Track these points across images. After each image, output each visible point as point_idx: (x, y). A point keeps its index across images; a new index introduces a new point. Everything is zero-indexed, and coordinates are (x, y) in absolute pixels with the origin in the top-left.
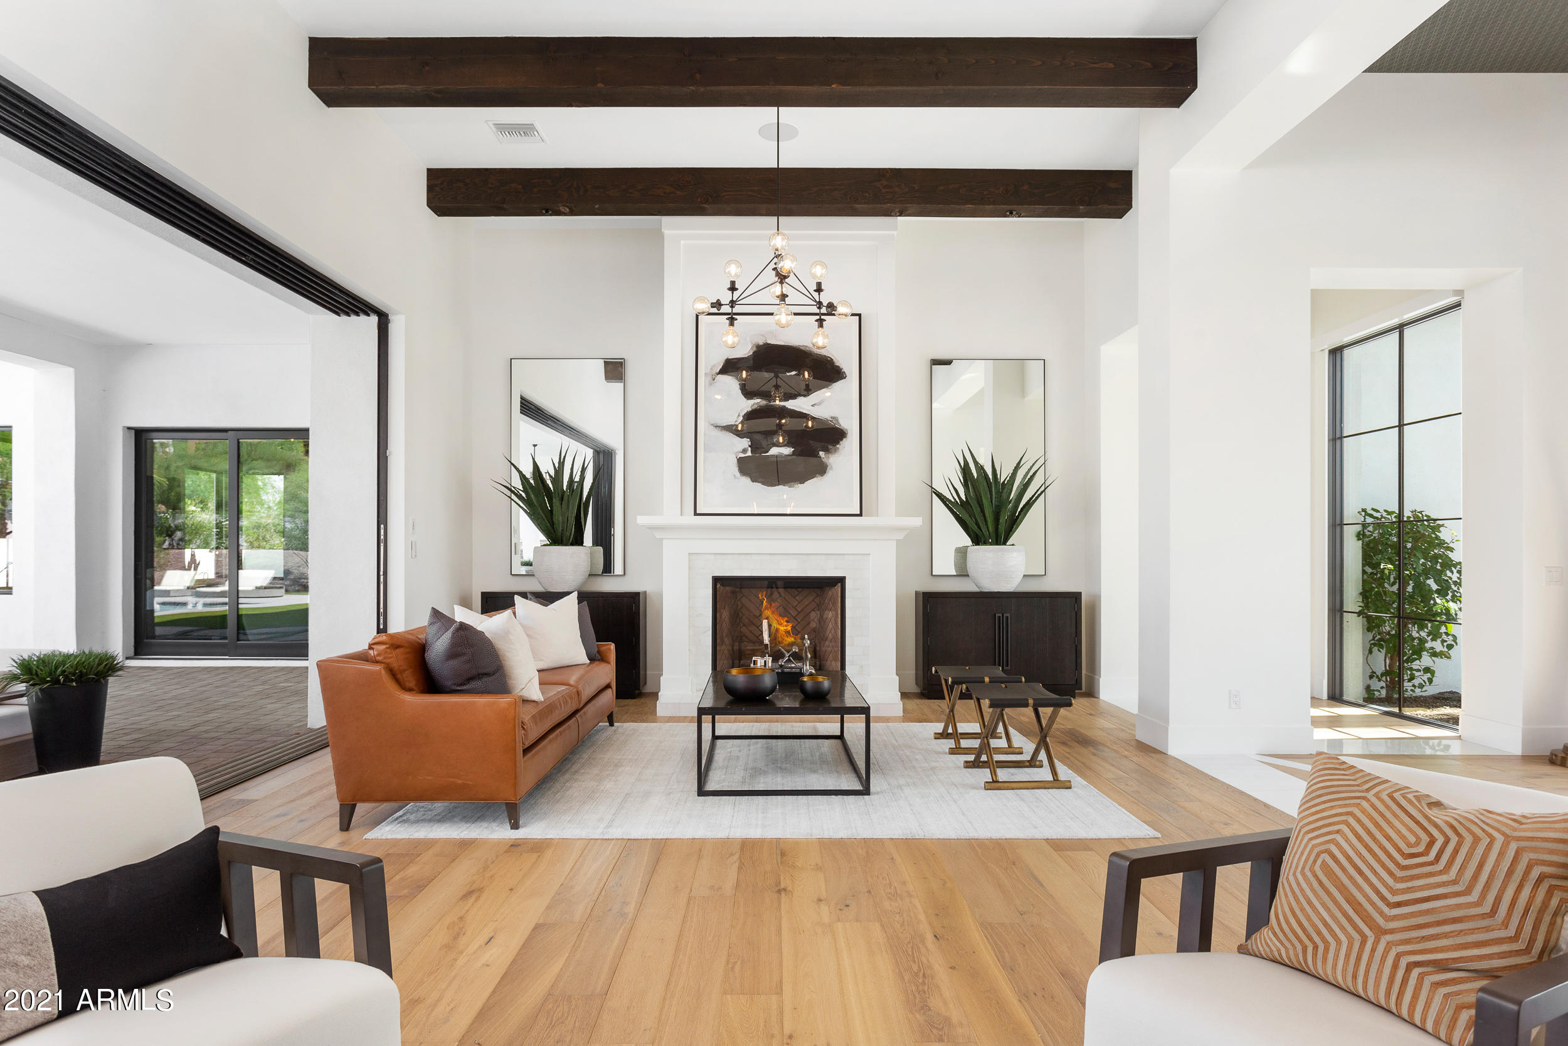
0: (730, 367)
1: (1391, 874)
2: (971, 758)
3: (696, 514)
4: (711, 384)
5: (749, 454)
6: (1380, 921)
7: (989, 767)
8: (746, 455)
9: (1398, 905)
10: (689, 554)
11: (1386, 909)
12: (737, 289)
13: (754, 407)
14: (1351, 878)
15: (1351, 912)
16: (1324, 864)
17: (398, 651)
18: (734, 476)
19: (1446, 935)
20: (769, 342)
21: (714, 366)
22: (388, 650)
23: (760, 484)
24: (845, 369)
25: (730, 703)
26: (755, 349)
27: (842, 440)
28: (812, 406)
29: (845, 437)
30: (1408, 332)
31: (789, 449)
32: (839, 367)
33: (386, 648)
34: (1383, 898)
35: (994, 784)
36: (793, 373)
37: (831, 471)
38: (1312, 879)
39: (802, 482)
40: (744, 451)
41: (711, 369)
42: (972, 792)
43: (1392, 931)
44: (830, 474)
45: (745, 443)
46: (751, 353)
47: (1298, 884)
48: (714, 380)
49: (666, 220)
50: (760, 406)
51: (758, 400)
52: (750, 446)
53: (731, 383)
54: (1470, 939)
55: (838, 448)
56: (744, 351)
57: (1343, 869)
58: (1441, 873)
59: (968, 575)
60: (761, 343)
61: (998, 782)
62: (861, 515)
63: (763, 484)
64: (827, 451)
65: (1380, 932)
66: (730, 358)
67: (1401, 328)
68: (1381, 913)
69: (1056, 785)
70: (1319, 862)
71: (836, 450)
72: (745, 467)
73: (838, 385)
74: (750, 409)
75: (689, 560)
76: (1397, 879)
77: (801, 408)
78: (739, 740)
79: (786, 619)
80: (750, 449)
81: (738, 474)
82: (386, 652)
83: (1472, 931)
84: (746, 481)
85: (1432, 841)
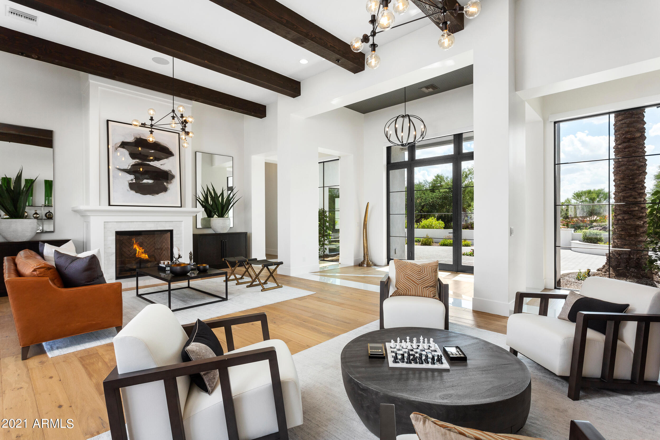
0: (124, 145)
1: (417, 275)
2: (249, 284)
3: (109, 205)
4: (115, 151)
5: (134, 181)
6: (418, 283)
7: (261, 285)
8: (133, 182)
9: (420, 279)
10: (104, 222)
11: (418, 281)
12: (153, 120)
13: (136, 163)
14: (412, 277)
15: (413, 283)
16: (407, 276)
17: (51, 270)
18: (128, 190)
19: (427, 282)
20: (142, 137)
21: (117, 143)
22: (46, 271)
23: (139, 194)
24: (174, 153)
25: (172, 277)
26: (135, 139)
27: (173, 179)
28: (161, 165)
29: (174, 178)
30: (325, 163)
31: (151, 181)
32: (171, 151)
33: (45, 270)
34: (417, 279)
35: (263, 290)
36: (153, 151)
37: (169, 190)
38: (406, 279)
39: (158, 194)
40: (132, 180)
41: (115, 145)
42: (260, 293)
43: (420, 284)
44: (169, 192)
45: (132, 177)
46: (134, 141)
47: (403, 281)
48: (117, 149)
49: (90, 76)
50: (139, 163)
51: (138, 160)
52: (134, 178)
53: (125, 152)
54: (429, 282)
55: (172, 182)
56: (131, 139)
57: (410, 276)
58: (424, 273)
59: (211, 228)
60: (138, 137)
61: (264, 289)
62: (181, 207)
63: (141, 194)
64: (167, 183)
65: (418, 284)
66: (124, 141)
67: (324, 162)
68: (418, 282)
69: (279, 287)
70: (406, 276)
71: (171, 183)
72: (132, 186)
73: (171, 158)
74: (134, 163)
75: (104, 225)
76: (418, 276)
77: (156, 165)
78: (157, 293)
79: (142, 248)
80: (134, 179)
81: (129, 189)
82: (45, 272)
83: (429, 281)
84: (133, 192)
85: (421, 269)
